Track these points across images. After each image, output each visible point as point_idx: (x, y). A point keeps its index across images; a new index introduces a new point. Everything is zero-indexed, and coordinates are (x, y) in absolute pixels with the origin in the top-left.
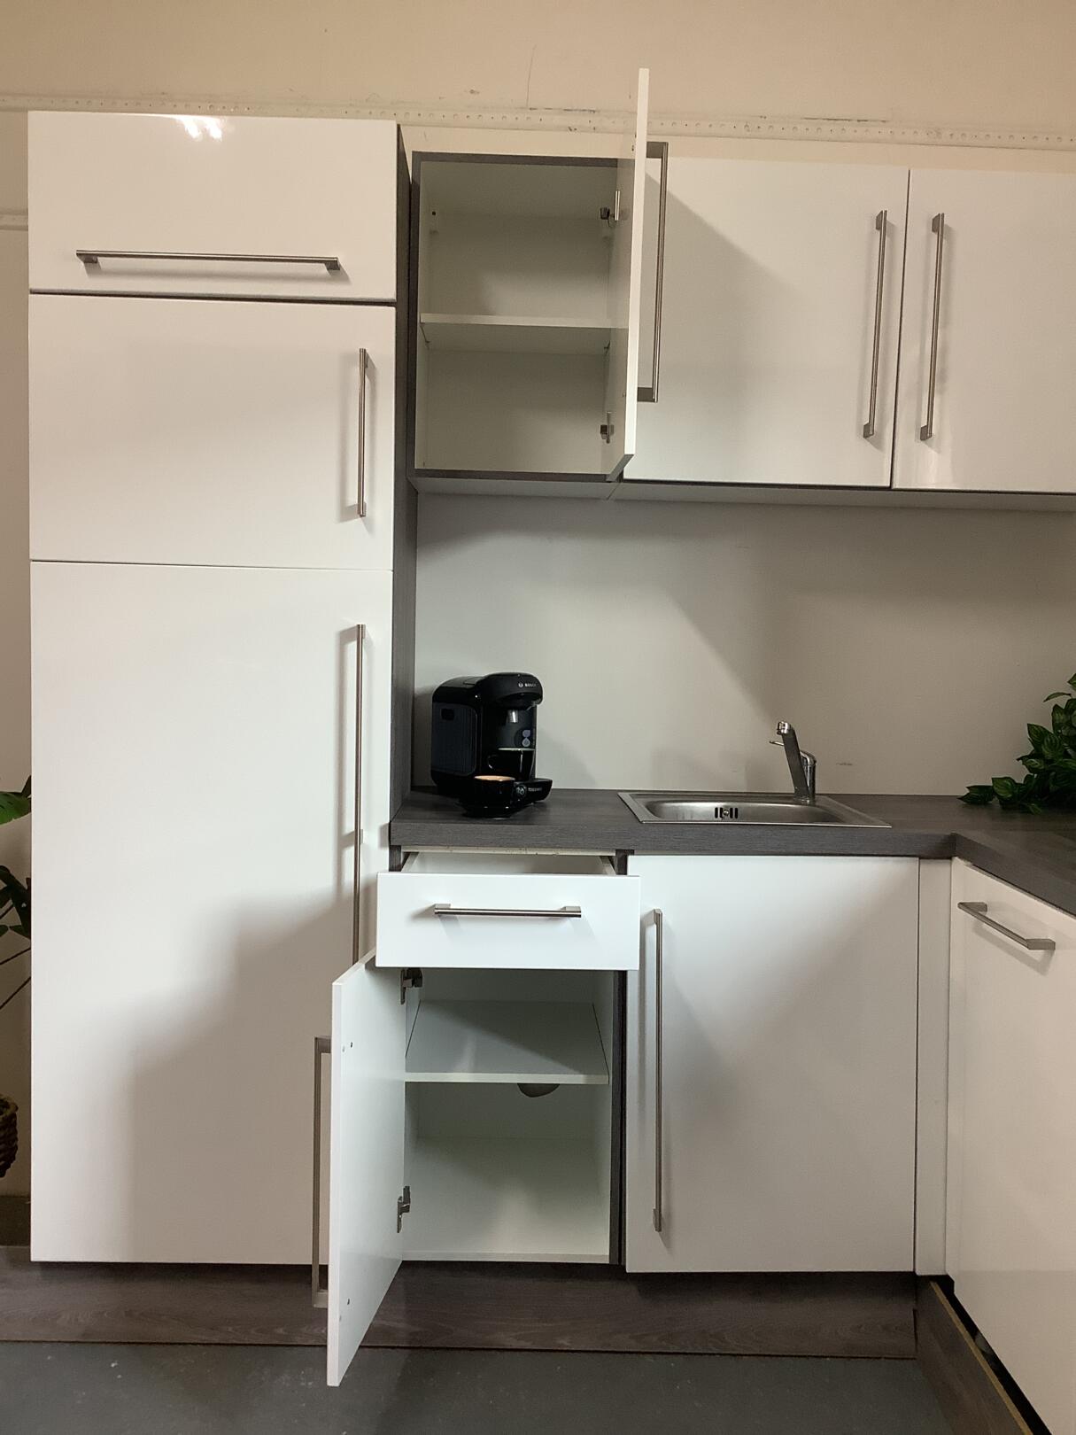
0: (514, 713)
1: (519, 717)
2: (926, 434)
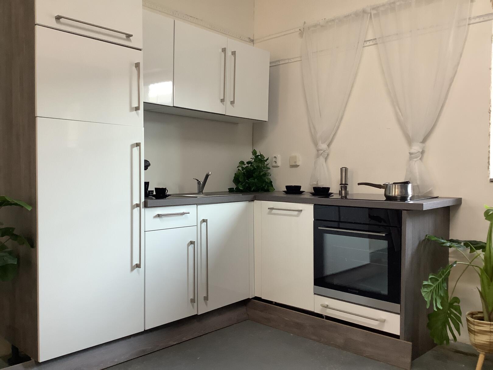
2: (232, 103)
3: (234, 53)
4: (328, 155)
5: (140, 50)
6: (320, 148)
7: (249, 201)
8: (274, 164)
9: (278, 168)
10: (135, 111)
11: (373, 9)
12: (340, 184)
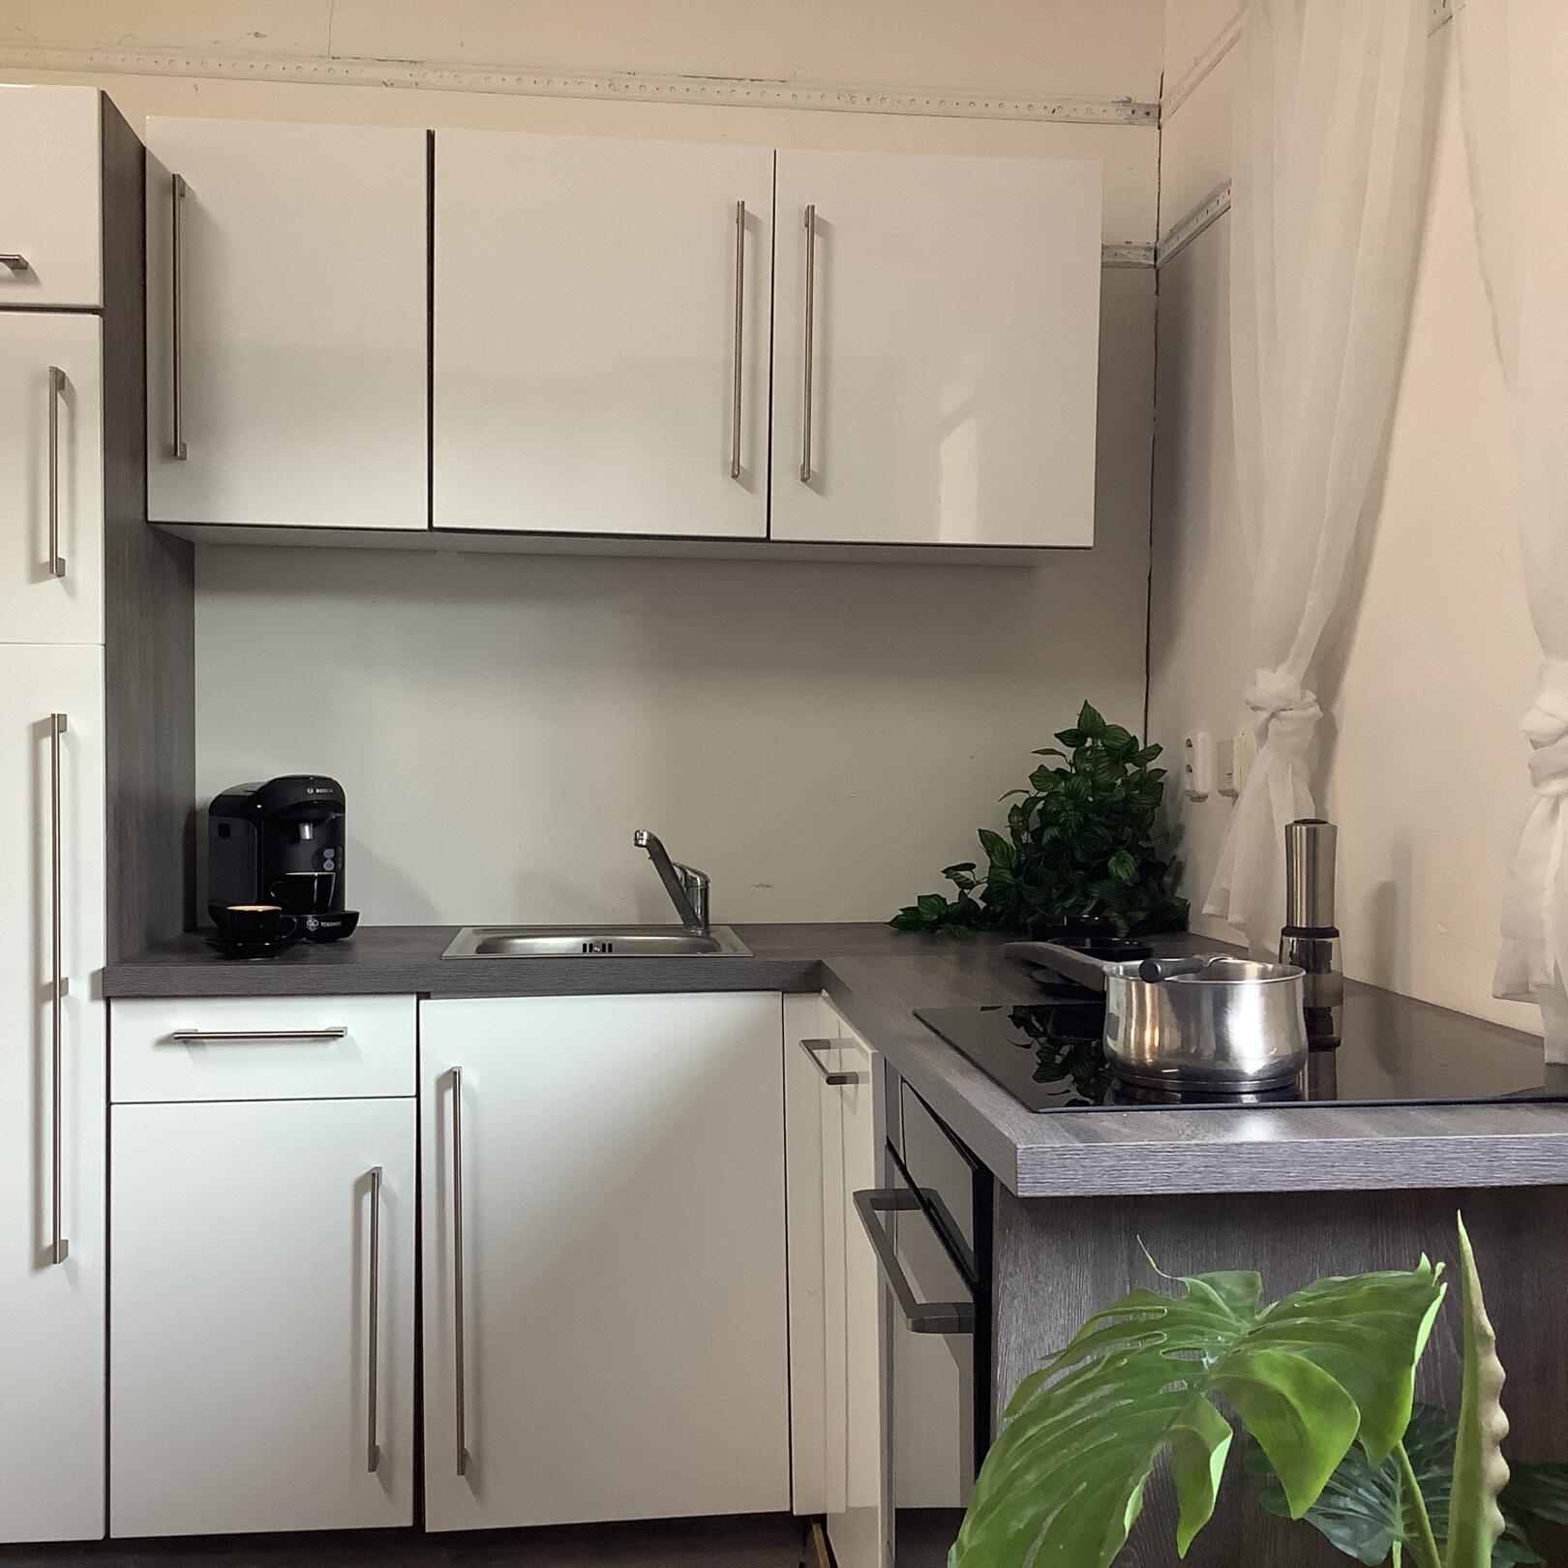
0: (307, 828)
1: (313, 833)
2: (805, 474)
8: (1187, 782)
9: (1203, 805)
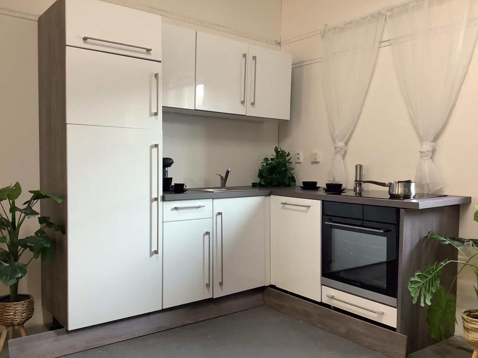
0: (166, 168)
2: (253, 104)
3: (254, 58)
4: (346, 152)
5: (160, 62)
6: (337, 146)
7: (265, 196)
8: (297, 161)
9: (301, 164)
10: (154, 117)
11: (389, 11)
12: (355, 181)
